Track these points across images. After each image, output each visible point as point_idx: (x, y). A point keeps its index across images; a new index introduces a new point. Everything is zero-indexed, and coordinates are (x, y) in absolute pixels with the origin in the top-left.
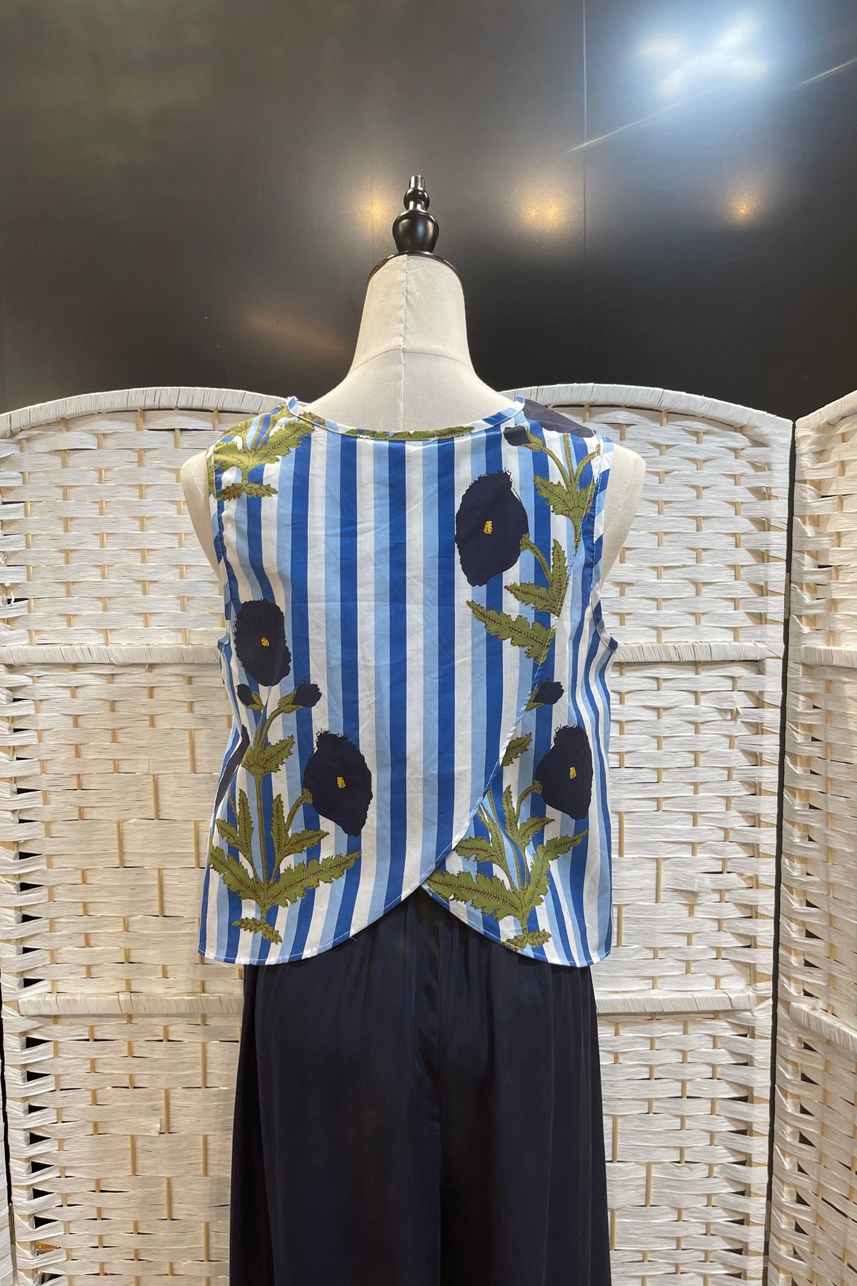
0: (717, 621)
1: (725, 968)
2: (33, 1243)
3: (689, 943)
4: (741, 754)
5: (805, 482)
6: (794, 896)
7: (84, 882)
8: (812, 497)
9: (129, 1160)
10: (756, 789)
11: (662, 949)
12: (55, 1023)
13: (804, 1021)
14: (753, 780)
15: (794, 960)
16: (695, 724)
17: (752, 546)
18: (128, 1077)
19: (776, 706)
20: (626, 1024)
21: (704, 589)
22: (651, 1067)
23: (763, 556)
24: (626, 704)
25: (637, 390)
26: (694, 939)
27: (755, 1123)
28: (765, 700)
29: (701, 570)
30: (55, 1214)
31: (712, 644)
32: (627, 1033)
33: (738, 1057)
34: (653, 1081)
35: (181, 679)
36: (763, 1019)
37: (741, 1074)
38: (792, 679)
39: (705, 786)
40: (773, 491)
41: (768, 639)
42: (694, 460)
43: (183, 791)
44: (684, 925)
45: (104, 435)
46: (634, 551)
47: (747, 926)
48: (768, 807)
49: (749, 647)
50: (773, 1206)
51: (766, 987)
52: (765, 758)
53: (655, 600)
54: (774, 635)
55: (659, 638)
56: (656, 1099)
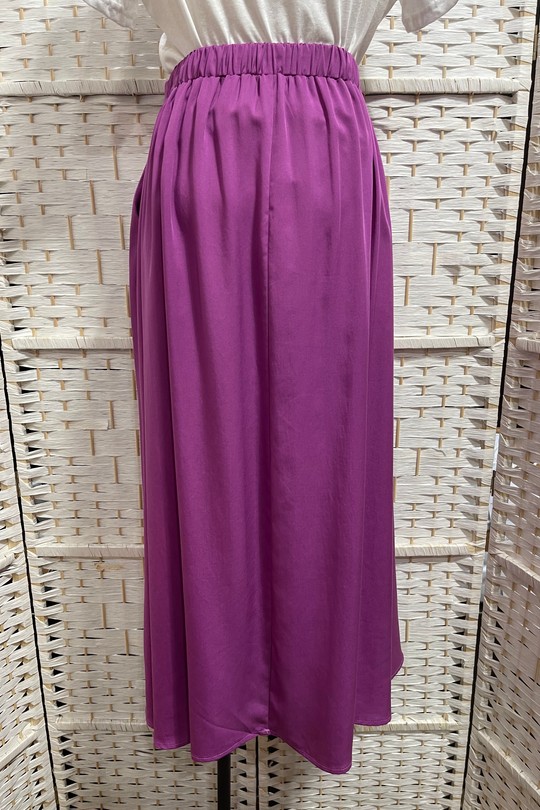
0: (485, 63)
1: (475, 321)
2: (32, 497)
3: (453, 304)
4: (495, 167)
6: (525, 265)
7: (48, 259)
9: (90, 446)
11: (434, 307)
12: (37, 357)
13: (525, 347)
15: (521, 309)
16: (464, 143)
17: (511, 4)
18: (86, 394)
19: (523, 128)
21: (478, 38)
22: (422, 387)
23: (519, 11)
24: (419, 127)
26: (456, 301)
29: (476, 22)
30: (45, 480)
32: (408, 365)
34: (424, 396)
35: (106, 108)
36: (498, 353)
37: (481, 391)
39: (470, 191)
41: (520, 76)
43: (111, 194)
44: (450, 290)
47: (491, 290)
48: (512, 204)
49: (506, 82)
51: (501, 331)
52: (513, 167)
53: (442, 45)
54: (525, 73)
55: (444, 75)
56: (425, 408)
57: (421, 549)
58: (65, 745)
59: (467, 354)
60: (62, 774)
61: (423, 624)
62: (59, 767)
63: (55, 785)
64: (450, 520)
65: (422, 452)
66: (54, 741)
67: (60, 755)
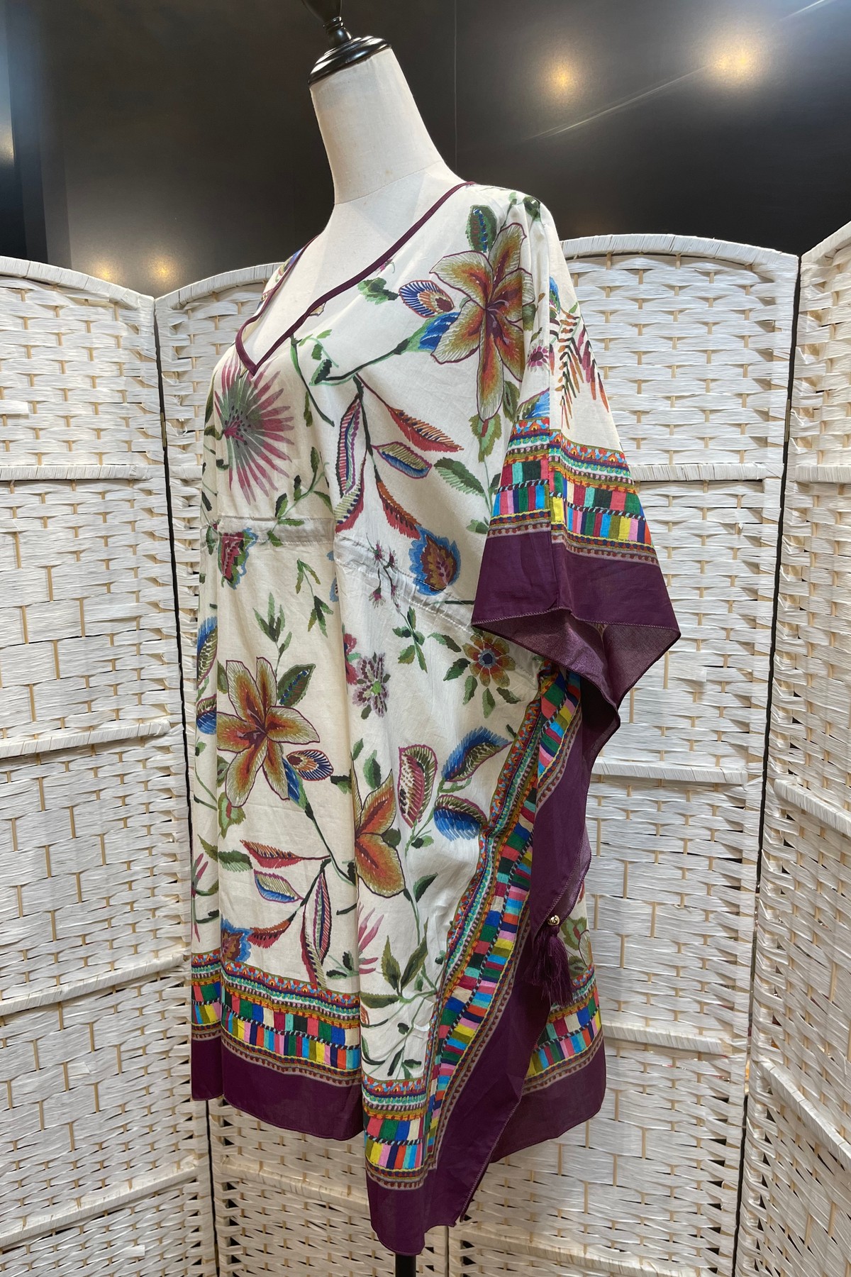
0: (723, 445)
1: (724, 749)
3: (693, 725)
4: (743, 564)
5: (805, 313)
6: (784, 689)
8: (811, 327)
10: (754, 593)
11: (668, 728)
13: (784, 794)
14: (751, 586)
15: (781, 743)
16: (700, 536)
17: (756, 375)
19: (774, 522)
20: (636, 789)
21: (712, 417)
22: (657, 825)
23: (766, 384)
25: (652, 238)
26: (697, 722)
27: (745, 880)
28: (764, 516)
29: (709, 398)
31: (715, 465)
32: (637, 796)
33: (733, 825)
34: (658, 837)
36: (753, 793)
37: (734, 839)
38: (789, 496)
39: (709, 591)
40: (777, 323)
41: (769, 461)
42: (706, 299)
44: (689, 709)
45: (242, 304)
46: (649, 383)
47: (742, 714)
48: (764, 611)
49: (750, 468)
50: (757, 951)
51: (758, 767)
52: (762, 568)
53: (668, 426)
54: (774, 457)
55: (671, 459)
56: (662, 852)
57: (656, 1035)
58: (231, 1195)
59: (716, 791)
60: (225, 1231)
61: (665, 1138)
62: (222, 1220)
63: (216, 1242)
64: (699, 1002)
65: (657, 908)
66: (218, 1187)
67: (223, 1205)
